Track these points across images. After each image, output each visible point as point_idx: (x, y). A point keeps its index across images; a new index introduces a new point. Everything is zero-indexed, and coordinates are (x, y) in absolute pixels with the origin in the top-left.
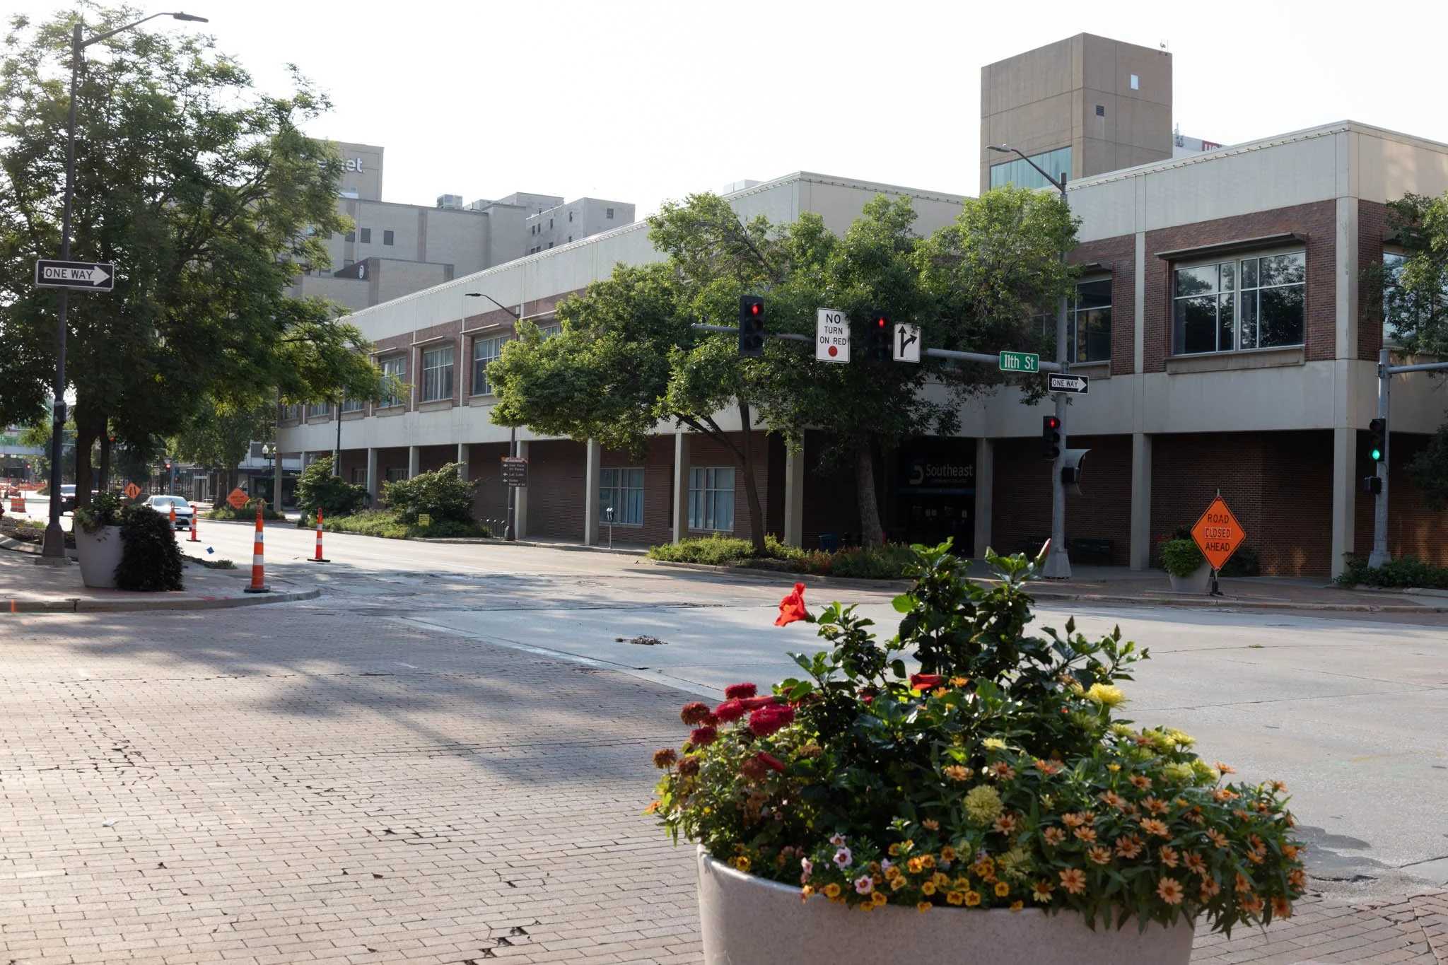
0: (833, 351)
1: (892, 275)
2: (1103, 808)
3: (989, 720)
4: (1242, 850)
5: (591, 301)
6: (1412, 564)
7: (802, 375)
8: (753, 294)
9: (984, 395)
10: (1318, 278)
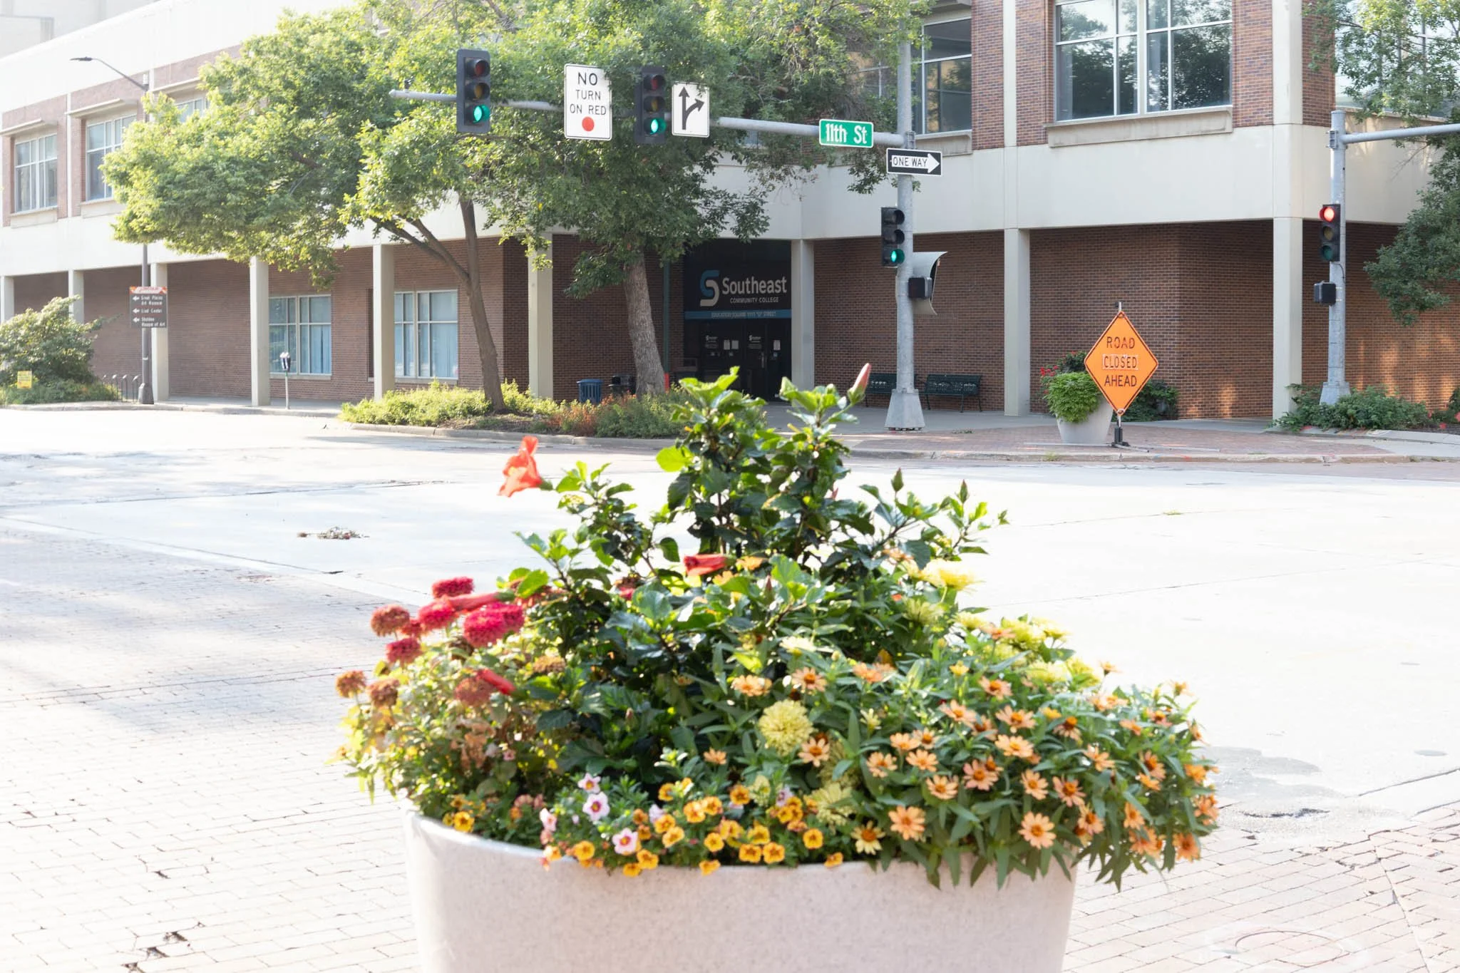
0: (588, 125)
1: (667, 17)
2: (945, 724)
3: (791, 614)
4: (1132, 772)
5: (248, 64)
6: (1377, 398)
7: (546, 158)
8: (476, 47)
9: (799, 182)
10: (1249, 14)
